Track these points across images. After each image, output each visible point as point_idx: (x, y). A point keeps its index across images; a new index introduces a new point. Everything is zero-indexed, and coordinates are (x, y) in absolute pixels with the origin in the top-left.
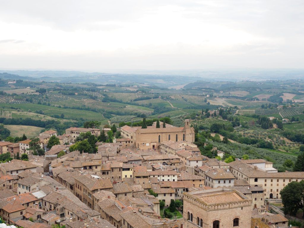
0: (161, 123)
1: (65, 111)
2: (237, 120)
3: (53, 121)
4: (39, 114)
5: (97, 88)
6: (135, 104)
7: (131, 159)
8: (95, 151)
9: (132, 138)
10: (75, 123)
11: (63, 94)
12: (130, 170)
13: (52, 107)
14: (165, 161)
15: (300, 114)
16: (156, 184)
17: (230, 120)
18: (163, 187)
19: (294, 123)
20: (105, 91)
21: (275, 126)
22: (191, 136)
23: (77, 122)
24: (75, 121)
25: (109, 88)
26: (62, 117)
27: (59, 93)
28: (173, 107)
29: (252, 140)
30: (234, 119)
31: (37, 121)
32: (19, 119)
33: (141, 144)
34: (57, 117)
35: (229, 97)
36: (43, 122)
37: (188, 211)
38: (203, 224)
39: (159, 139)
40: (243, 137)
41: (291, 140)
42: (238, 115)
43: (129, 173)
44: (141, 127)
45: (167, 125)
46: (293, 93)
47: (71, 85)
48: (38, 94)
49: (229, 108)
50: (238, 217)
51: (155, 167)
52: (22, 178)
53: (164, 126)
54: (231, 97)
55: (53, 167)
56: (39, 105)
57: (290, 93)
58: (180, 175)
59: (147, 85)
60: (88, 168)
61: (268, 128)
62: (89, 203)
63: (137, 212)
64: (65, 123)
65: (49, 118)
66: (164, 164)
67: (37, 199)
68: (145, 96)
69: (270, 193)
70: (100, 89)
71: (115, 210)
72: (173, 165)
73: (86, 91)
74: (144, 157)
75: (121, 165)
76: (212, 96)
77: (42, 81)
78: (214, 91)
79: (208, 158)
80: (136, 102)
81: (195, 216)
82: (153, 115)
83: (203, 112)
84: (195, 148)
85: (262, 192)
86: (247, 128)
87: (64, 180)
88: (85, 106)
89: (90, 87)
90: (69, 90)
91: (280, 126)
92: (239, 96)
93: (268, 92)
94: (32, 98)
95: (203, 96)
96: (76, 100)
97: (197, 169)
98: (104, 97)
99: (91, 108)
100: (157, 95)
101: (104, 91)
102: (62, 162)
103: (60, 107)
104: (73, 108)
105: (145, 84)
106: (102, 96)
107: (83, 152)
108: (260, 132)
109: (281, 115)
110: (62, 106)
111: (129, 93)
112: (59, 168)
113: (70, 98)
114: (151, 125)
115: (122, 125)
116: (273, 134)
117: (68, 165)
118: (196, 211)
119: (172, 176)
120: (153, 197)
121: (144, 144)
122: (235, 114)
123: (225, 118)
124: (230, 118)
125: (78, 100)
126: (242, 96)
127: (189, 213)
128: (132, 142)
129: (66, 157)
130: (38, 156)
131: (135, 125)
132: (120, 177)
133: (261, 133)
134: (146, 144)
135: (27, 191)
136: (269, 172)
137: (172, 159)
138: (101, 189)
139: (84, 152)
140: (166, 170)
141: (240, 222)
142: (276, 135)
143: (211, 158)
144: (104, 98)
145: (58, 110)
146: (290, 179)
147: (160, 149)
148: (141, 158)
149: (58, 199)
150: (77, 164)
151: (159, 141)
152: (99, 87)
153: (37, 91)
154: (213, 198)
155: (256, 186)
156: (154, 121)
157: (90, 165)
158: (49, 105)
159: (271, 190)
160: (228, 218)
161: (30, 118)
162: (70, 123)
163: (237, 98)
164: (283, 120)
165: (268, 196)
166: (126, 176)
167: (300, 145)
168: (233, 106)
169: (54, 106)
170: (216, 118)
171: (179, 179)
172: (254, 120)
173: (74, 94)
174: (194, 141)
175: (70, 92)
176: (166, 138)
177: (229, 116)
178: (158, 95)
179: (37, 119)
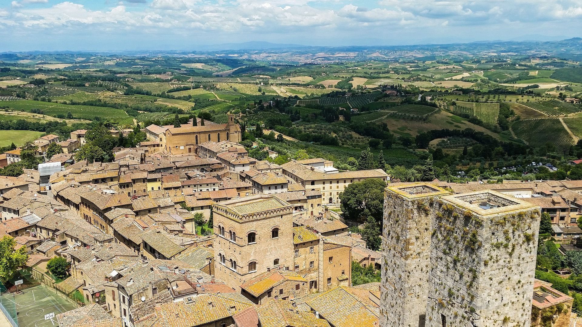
0: (199, 120)
1: (73, 107)
2: (297, 113)
3: (57, 123)
4: (35, 114)
5: (116, 76)
6: (168, 97)
7: (159, 167)
8: (112, 159)
9: (161, 140)
10: (88, 124)
11: (68, 85)
12: (158, 180)
13: (54, 104)
14: (203, 167)
15: (372, 102)
16: (191, 195)
17: (288, 112)
18: (200, 199)
19: (364, 114)
20: (128, 81)
21: (341, 118)
22: (236, 135)
23: (91, 122)
24: (88, 122)
25: (133, 76)
26: (70, 117)
27: (63, 84)
28: (219, 99)
29: (315, 136)
30: (294, 112)
31: (34, 124)
32: (7, 122)
33: (173, 147)
34: (61, 117)
35: (289, 84)
36: (42, 125)
37: (219, 224)
38: (237, 238)
39: (197, 140)
40: (303, 133)
41: (360, 133)
42: (298, 106)
43: (156, 185)
44: (173, 126)
45: (206, 122)
46: (365, 77)
47: (79, 72)
48: (33, 86)
49: (289, 98)
50: (277, 227)
51: (190, 175)
52: (8, 200)
53: (203, 124)
54: (291, 84)
55: (53, 183)
56: (36, 101)
57: (360, 77)
58: (222, 183)
59: (185, 71)
60: (100, 181)
61: (333, 121)
62: (101, 225)
63: (162, 231)
64: (74, 125)
65: (50, 118)
66: (202, 170)
67: (29, 225)
68: (182, 86)
69: (330, 197)
70: (120, 78)
71: (134, 231)
72: (214, 170)
73: (101, 80)
74: (176, 164)
75: (145, 175)
76: (268, 83)
77: (38, 69)
78: (270, 77)
79: (257, 161)
80: (170, 94)
81: (227, 230)
82: (194, 110)
83: (255, 104)
84: (241, 149)
85: (320, 196)
86: (309, 121)
87: (66, 198)
88: (100, 100)
89: (107, 74)
90: (76, 80)
91: (348, 117)
92: (300, 83)
93: (336, 76)
94: (25, 93)
95: (257, 84)
96: (87, 93)
97: (242, 175)
98: (127, 88)
99: (109, 103)
100: (197, 84)
101: (126, 80)
102: (64, 176)
103: (65, 103)
104: (84, 104)
105: (182, 69)
106: (123, 88)
107: (94, 161)
108: (323, 126)
109: (350, 105)
110: (68, 102)
111: (161, 82)
112: (60, 183)
113: (78, 91)
114: (186, 123)
115: (148, 123)
116: (339, 127)
117: (73, 179)
118: (228, 224)
119: (212, 185)
120: (187, 211)
121: (177, 147)
122: (295, 105)
123: (282, 111)
124: (288, 111)
125: (91, 94)
126: (304, 83)
127: (219, 226)
128: (161, 145)
129: (70, 168)
130: (33, 169)
131: (166, 124)
132: (144, 190)
133: (325, 127)
134: (179, 147)
135: (16, 216)
136: (328, 173)
137: (213, 164)
138: (115, 207)
139: (96, 161)
140: (204, 178)
141: (279, 232)
142: (343, 129)
143: (260, 160)
144: (126, 90)
145: (64, 107)
146: (352, 180)
147: (198, 153)
148: (172, 165)
149: (57, 223)
150: (85, 177)
151: (197, 143)
152: (118, 75)
153: (31, 83)
154: (248, 207)
155: (313, 190)
156: (191, 117)
157: (102, 177)
158: (49, 101)
159: (331, 193)
160: (266, 229)
161: (24, 120)
162: (82, 124)
163: (298, 85)
164: (351, 110)
165: (327, 201)
166: (153, 189)
167: (370, 140)
168: (293, 95)
169: (57, 102)
170: (272, 110)
171: (221, 187)
172: (318, 111)
173: (84, 86)
174: (240, 140)
175: (79, 83)
176: (206, 138)
177: (287, 109)
178: (199, 84)
179: (33, 121)
